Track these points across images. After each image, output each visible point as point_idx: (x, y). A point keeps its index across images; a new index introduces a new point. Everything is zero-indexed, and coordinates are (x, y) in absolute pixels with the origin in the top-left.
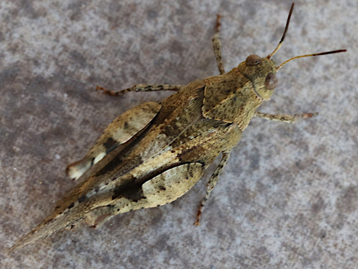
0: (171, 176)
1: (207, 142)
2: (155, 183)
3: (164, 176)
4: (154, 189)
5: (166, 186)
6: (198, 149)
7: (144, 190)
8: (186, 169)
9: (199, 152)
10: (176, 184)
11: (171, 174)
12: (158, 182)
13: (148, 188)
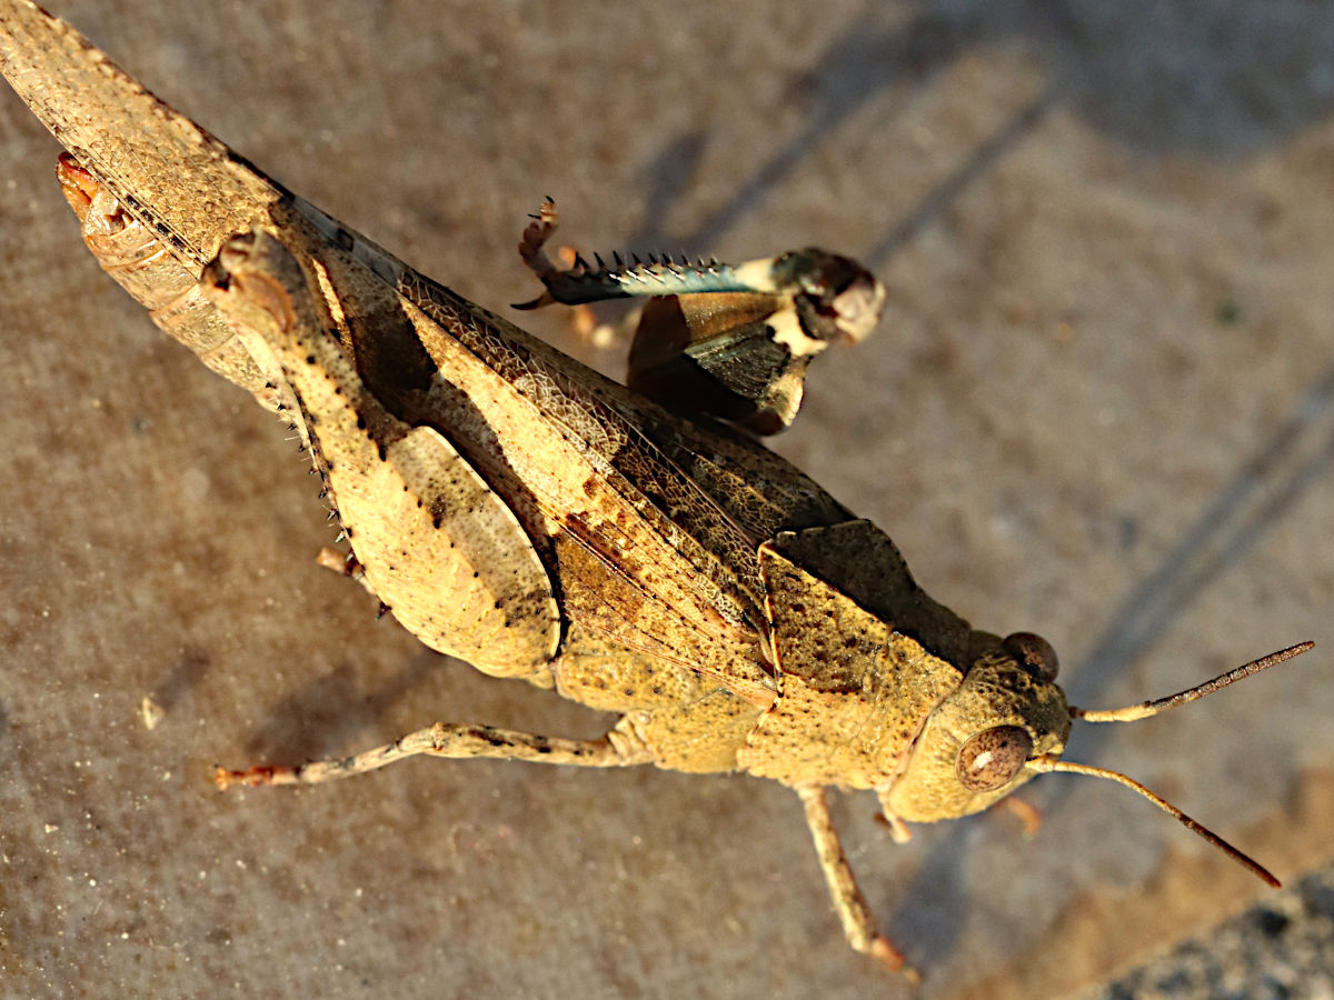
0: (491, 531)
1: (671, 614)
2: (448, 479)
3: (486, 504)
4: (424, 481)
5: (449, 526)
6: (628, 588)
7: (409, 442)
8: (528, 588)
9: (613, 602)
10: (468, 566)
11: (497, 532)
12: (456, 488)
13: (421, 453)
